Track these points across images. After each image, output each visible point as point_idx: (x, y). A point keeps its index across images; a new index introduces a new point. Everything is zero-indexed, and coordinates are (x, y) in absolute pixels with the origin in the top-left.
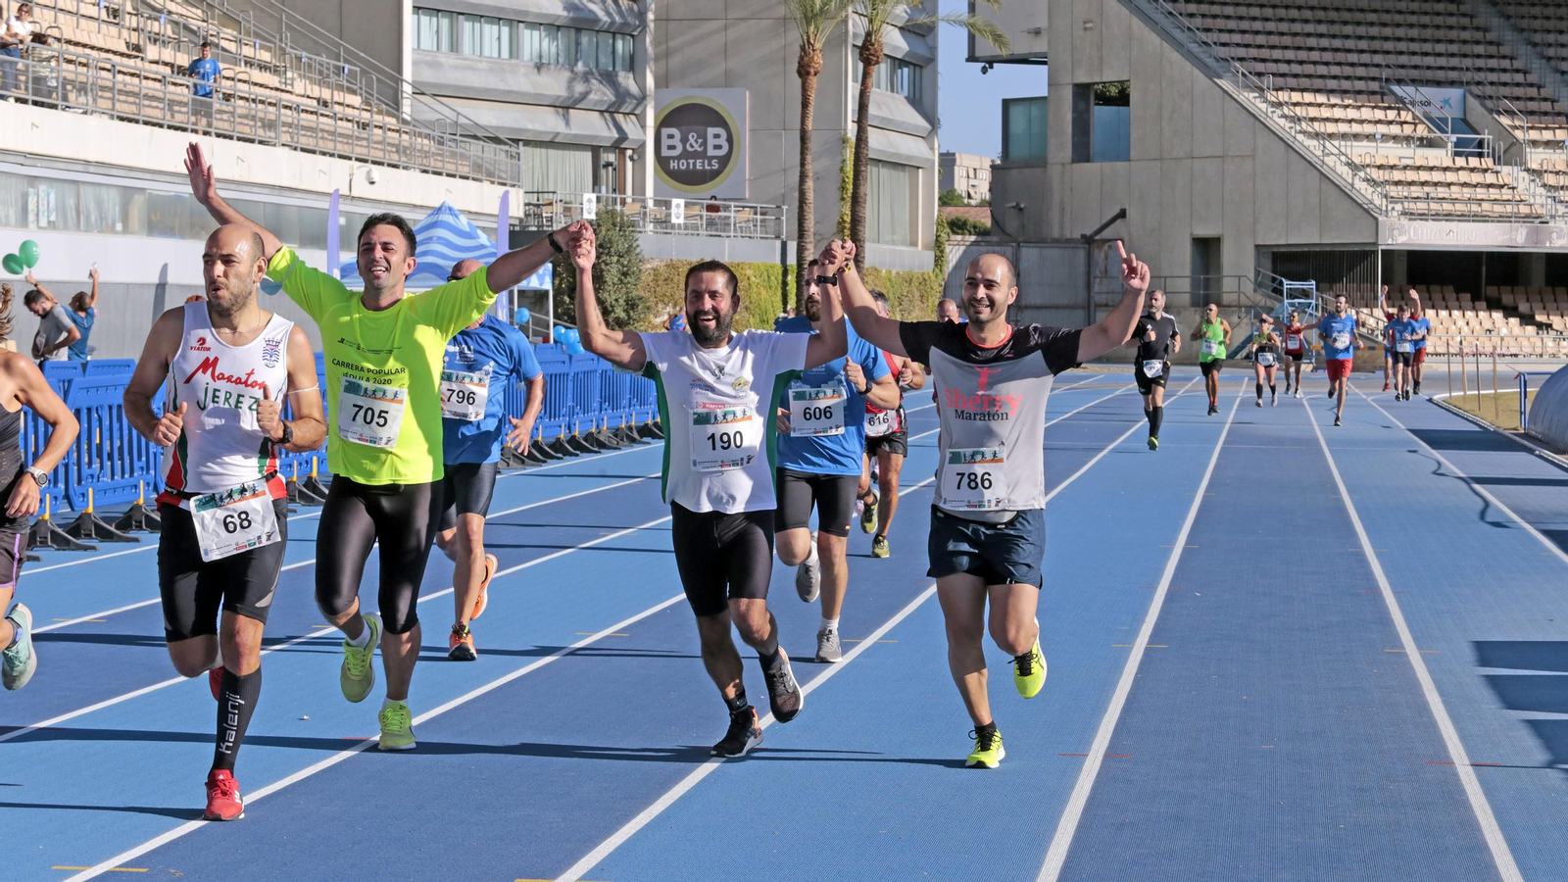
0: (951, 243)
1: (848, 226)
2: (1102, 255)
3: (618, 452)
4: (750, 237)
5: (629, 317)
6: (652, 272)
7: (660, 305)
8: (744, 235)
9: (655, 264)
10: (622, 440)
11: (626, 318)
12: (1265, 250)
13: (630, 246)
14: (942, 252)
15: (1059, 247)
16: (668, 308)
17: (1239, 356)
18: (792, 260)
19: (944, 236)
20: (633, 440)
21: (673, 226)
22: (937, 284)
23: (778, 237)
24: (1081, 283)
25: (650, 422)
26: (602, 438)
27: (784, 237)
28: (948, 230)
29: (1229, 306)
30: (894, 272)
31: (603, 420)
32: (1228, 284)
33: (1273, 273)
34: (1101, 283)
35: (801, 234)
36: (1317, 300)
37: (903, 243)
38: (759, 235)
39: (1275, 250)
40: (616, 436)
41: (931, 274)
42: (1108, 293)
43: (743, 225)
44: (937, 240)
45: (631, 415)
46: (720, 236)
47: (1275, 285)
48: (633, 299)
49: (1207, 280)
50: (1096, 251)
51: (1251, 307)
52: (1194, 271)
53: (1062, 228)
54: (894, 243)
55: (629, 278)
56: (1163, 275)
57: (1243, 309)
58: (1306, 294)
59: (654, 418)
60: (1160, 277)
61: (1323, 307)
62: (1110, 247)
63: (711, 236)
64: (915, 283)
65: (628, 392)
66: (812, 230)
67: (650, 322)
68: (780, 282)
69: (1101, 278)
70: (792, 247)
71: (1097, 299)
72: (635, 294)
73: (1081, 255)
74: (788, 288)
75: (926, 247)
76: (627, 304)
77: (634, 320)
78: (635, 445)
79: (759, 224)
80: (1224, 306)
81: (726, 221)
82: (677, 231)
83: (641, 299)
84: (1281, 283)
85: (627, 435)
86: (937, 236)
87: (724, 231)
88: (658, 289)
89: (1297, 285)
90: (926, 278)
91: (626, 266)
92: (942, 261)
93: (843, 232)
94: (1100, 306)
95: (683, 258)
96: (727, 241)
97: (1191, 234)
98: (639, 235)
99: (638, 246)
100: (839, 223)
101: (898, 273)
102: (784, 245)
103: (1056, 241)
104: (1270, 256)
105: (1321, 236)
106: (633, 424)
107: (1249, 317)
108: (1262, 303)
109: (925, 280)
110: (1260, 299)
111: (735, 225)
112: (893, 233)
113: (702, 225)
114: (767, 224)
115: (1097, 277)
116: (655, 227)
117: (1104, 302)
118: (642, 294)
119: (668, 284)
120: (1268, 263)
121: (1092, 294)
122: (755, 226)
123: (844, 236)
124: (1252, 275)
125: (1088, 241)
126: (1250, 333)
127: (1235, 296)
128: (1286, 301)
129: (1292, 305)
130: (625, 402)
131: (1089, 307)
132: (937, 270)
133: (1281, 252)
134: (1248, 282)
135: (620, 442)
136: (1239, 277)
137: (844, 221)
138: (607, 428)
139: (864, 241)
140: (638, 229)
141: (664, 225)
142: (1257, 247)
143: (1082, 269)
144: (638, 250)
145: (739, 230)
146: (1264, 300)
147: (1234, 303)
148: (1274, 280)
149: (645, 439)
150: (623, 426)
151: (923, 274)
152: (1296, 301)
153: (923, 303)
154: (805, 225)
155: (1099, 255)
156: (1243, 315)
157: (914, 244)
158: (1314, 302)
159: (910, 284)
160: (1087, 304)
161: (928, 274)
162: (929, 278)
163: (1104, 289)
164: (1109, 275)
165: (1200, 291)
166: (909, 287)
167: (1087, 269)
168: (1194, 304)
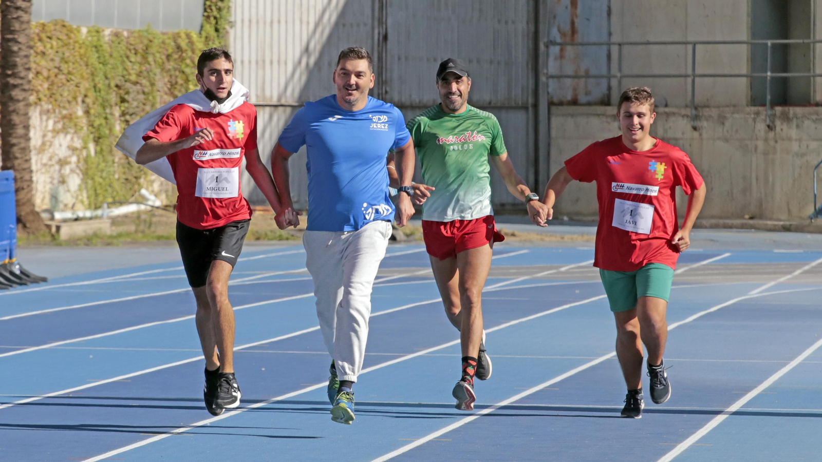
24: (521, 53)
30: (107, 32)
34: (562, 56)
41: (194, 35)
42: (576, 77)
49: (783, 50)
56: (691, 38)
60: (686, 43)
69: (562, 45)
71: (553, 89)
80: (818, 104)
90: (183, 44)
94: (561, 104)
101: (117, 35)
109: (179, 47)
115: (554, 43)
117: (569, 97)
121: (543, 79)
131: (536, 106)
132: (209, 28)
151: (176, 37)
159: (145, 58)
160: (531, 100)
161: (188, 36)
162: (191, 43)
163: (569, 70)
164: (579, 38)
165: (766, 72)
166: (140, 64)
167: (532, 28)
168: (756, 100)
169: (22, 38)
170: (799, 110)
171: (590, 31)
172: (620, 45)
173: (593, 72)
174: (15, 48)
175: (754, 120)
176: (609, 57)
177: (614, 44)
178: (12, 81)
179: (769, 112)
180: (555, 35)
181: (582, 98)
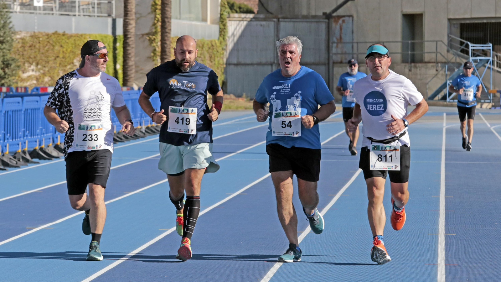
0: (231, 19)
1: (159, 7)
2: (338, 27)
3: (18, 170)
4: (90, 16)
5: (5, 74)
6: (21, 41)
7: (27, 65)
8: (85, 14)
9: (23, 35)
10: (19, 161)
11: (3, 74)
12: (455, 22)
13: (5, 22)
14: (224, 25)
15: (307, 22)
16: (33, 67)
17: (437, 98)
18: (120, 32)
19: (226, 14)
20: (27, 161)
21: (35, 8)
22: (221, 48)
23: (109, 16)
24: (323, 46)
25: (37, 148)
26: (5, 159)
27: (114, 15)
28: (228, 10)
29: (429, 62)
31: (6, 146)
32: (428, 47)
33: (461, 37)
34: (337, 47)
35: (126, 14)
36: (493, 57)
37: (197, 19)
38: (96, 14)
39: (463, 22)
40: (15, 157)
41: (217, 41)
42: (342, 54)
43: (85, 7)
44: (221, 18)
45: (25, 143)
46: (68, 15)
47: (463, 47)
48: (7, 60)
49: (413, 44)
50: (334, 25)
51: (445, 63)
52: (403, 38)
53: (309, 8)
54: (190, 19)
55: (4, 46)
57: (439, 65)
58: (485, 53)
59: (40, 145)
61: (497, 63)
62: (343, 21)
63: (62, 15)
64: (206, 48)
65: (23, 126)
66: (134, 10)
67: (19, 77)
68: (112, 47)
69: (337, 43)
70: (120, 23)
71: (335, 58)
72: (8, 57)
73: (323, 26)
74: (117, 52)
75: (213, 22)
76: (4, 64)
77: (8, 75)
78: (29, 164)
79: (96, 6)
80: (426, 63)
81: (73, 5)
82: (38, 12)
83: (13, 60)
84: (467, 46)
85: (23, 158)
86: (221, 15)
87: (71, 11)
88: (25, 53)
89: (479, 47)
90: (214, 44)
91: (3, 37)
92: (224, 32)
93: (155, 11)
94: (337, 63)
95: (42, 30)
96: (73, 19)
97: (402, 11)
98: (11, 15)
99: (11, 22)
100: (153, 6)
102: (114, 21)
103: (305, 18)
104: (459, 26)
105: (496, 12)
106: (26, 149)
107: (444, 70)
108: (453, 60)
109: (212, 45)
110: (451, 57)
111: (79, 7)
112: (190, 12)
113: (56, 7)
114: (102, 6)
115: (333, 42)
116: (21, 9)
117: (339, 60)
118: (13, 56)
119: (32, 50)
120: (457, 31)
121: (331, 55)
122: (93, 7)
123: (156, 14)
124: (446, 40)
125: (328, 16)
126: (445, 81)
127: (434, 55)
128: (471, 59)
129: (475, 61)
130: (21, 134)
131: (328, 64)
132: (221, 39)
133: (467, 24)
134: (443, 45)
135: (18, 162)
136: (437, 42)
137: (156, 4)
138: (10, 152)
139: (170, 18)
140: (11, 10)
141: (29, 7)
142: (449, 20)
143: (323, 36)
144: (11, 25)
145: (81, 11)
146: (454, 58)
147: (433, 60)
148: (462, 43)
149: (34, 160)
150: (20, 151)
151: (211, 42)
152: (478, 58)
153: (211, 62)
154: (129, 7)
155: (335, 27)
156: (439, 69)
157: (204, 20)
158: (491, 59)
159: (202, 48)
160: (327, 62)
161: (215, 41)
162: (216, 44)
163: (339, 51)
164: (343, 41)
165: (408, 51)
166: (202, 51)
167: (327, 37)
168: (404, 61)
169: (168, 42)
170: (420, 65)
171: (347, 38)
172: (357, 43)
173: (347, 52)
174: (166, 46)
175: (405, 68)
176: (353, 47)
177: (355, 43)
178: (165, 57)
179: (410, 65)
180: (335, 40)
181: (344, 61)
